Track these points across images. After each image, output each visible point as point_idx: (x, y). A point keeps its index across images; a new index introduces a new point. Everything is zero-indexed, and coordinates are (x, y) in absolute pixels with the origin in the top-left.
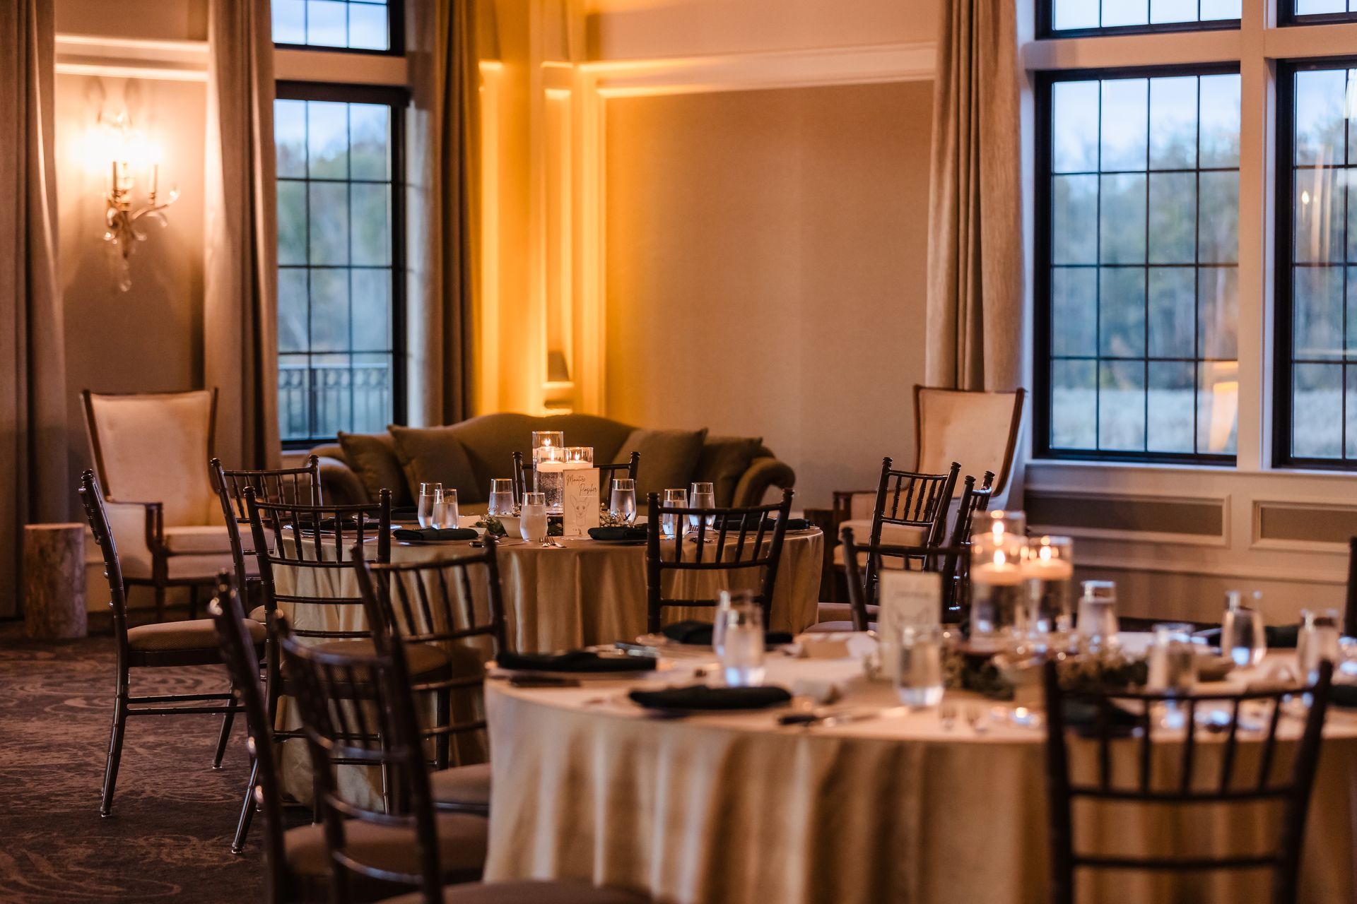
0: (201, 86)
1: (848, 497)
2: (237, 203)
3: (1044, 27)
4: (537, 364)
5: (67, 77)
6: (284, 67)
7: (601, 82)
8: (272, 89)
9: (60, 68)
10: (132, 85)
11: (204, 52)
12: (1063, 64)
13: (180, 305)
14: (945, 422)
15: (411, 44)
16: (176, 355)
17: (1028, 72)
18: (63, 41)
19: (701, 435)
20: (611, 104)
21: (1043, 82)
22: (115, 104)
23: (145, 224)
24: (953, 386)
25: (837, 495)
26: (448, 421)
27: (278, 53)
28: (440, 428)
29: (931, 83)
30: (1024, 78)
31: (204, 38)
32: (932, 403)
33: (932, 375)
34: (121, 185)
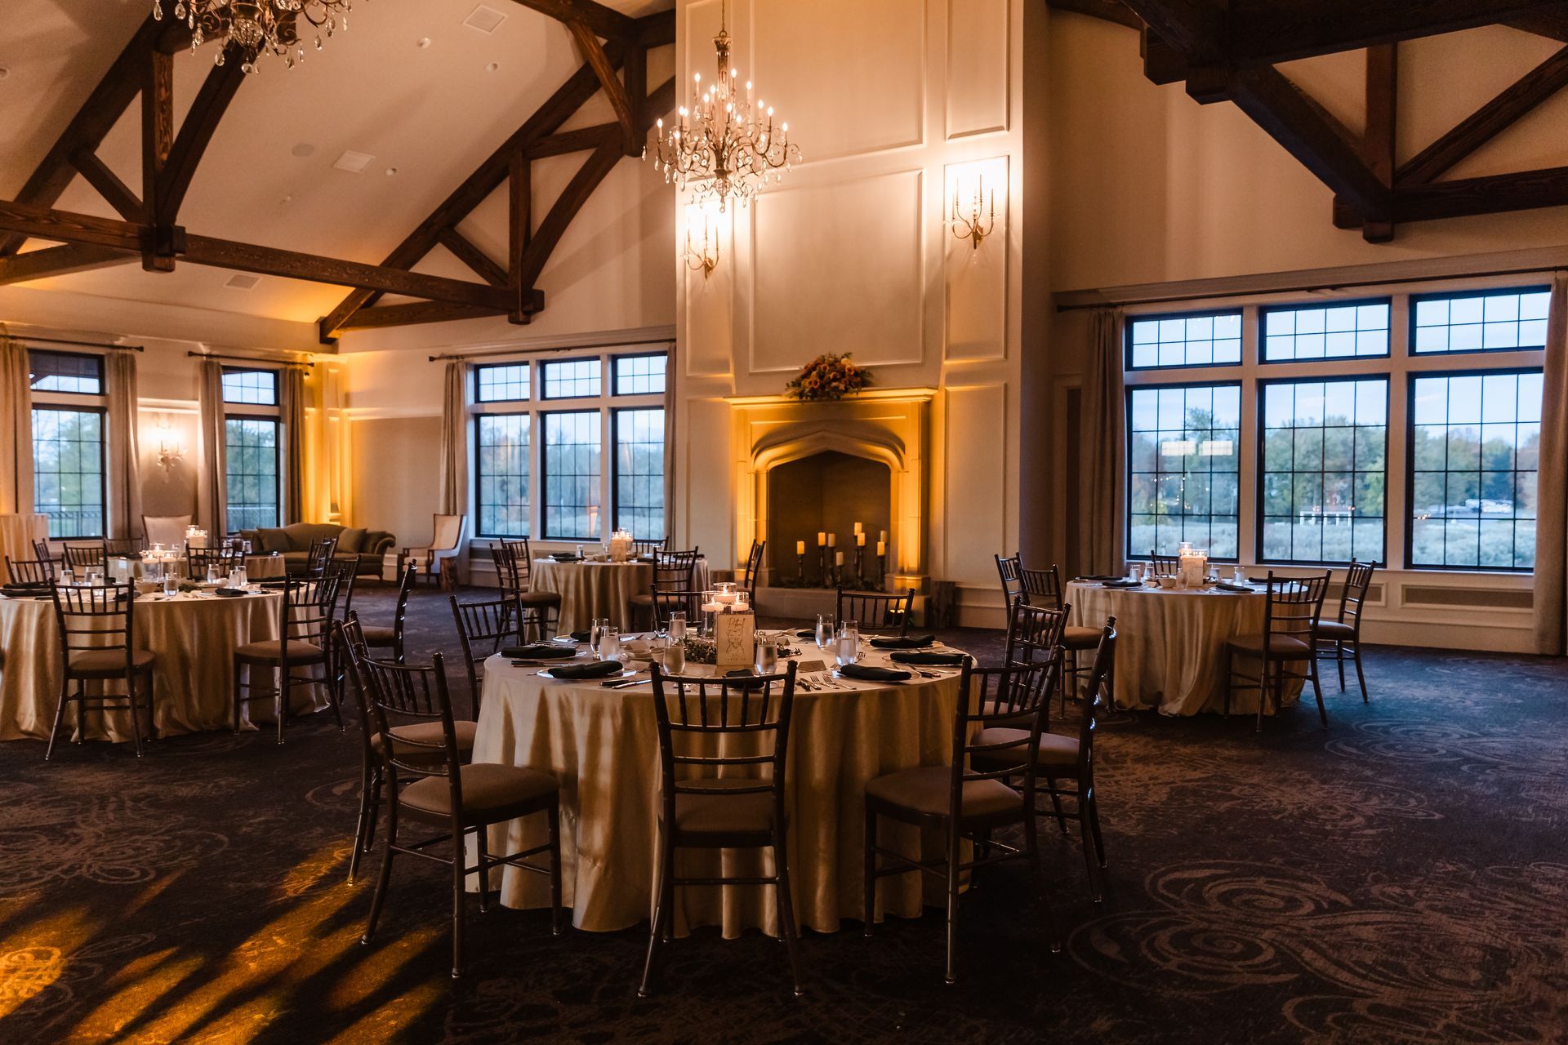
0: (196, 415)
1: (408, 550)
2: (210, 454)
3: (477, 399)
4: (327, 507)
5: (142, 412)
6: (228, 409)
7: (350, 415)
8: (224, 417)
9: (140, 409)
10: (170, 415)
11: (197, 404)
12: (481, 411)
13: (189, 488)
14: (443, 525)
15: (281, 402)
16: (188, 504)
17: (472, 414)
18: (140, 400)
19: (365, 530)
20: (353, 423)
21: (477, 417)
22: (164, 422)
23: (175, 461)
24: (448, 514)
25: (404, 549)
26: (293, 522)
27: (226, 405)
28: (290, 526)
29: (440, 417)
30: (470, 416)
31: (197, 400)
32: (439, 519)
33: (442, 510)
34: (164, 448)
